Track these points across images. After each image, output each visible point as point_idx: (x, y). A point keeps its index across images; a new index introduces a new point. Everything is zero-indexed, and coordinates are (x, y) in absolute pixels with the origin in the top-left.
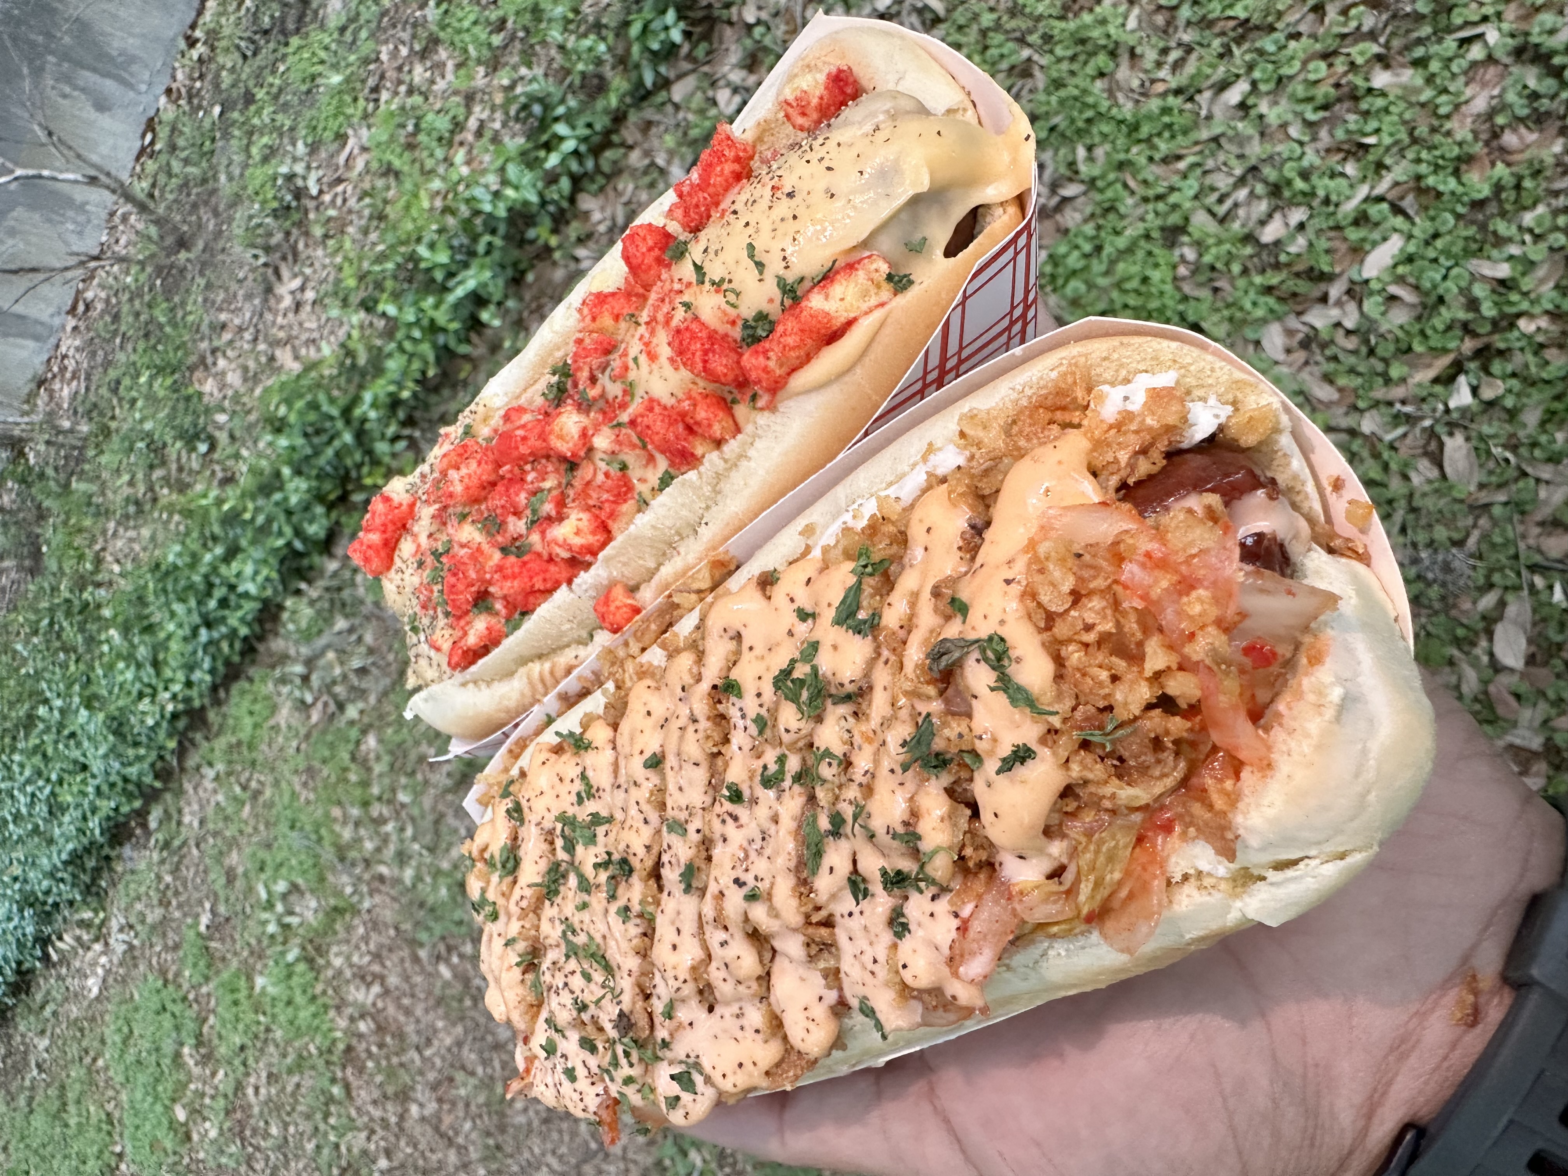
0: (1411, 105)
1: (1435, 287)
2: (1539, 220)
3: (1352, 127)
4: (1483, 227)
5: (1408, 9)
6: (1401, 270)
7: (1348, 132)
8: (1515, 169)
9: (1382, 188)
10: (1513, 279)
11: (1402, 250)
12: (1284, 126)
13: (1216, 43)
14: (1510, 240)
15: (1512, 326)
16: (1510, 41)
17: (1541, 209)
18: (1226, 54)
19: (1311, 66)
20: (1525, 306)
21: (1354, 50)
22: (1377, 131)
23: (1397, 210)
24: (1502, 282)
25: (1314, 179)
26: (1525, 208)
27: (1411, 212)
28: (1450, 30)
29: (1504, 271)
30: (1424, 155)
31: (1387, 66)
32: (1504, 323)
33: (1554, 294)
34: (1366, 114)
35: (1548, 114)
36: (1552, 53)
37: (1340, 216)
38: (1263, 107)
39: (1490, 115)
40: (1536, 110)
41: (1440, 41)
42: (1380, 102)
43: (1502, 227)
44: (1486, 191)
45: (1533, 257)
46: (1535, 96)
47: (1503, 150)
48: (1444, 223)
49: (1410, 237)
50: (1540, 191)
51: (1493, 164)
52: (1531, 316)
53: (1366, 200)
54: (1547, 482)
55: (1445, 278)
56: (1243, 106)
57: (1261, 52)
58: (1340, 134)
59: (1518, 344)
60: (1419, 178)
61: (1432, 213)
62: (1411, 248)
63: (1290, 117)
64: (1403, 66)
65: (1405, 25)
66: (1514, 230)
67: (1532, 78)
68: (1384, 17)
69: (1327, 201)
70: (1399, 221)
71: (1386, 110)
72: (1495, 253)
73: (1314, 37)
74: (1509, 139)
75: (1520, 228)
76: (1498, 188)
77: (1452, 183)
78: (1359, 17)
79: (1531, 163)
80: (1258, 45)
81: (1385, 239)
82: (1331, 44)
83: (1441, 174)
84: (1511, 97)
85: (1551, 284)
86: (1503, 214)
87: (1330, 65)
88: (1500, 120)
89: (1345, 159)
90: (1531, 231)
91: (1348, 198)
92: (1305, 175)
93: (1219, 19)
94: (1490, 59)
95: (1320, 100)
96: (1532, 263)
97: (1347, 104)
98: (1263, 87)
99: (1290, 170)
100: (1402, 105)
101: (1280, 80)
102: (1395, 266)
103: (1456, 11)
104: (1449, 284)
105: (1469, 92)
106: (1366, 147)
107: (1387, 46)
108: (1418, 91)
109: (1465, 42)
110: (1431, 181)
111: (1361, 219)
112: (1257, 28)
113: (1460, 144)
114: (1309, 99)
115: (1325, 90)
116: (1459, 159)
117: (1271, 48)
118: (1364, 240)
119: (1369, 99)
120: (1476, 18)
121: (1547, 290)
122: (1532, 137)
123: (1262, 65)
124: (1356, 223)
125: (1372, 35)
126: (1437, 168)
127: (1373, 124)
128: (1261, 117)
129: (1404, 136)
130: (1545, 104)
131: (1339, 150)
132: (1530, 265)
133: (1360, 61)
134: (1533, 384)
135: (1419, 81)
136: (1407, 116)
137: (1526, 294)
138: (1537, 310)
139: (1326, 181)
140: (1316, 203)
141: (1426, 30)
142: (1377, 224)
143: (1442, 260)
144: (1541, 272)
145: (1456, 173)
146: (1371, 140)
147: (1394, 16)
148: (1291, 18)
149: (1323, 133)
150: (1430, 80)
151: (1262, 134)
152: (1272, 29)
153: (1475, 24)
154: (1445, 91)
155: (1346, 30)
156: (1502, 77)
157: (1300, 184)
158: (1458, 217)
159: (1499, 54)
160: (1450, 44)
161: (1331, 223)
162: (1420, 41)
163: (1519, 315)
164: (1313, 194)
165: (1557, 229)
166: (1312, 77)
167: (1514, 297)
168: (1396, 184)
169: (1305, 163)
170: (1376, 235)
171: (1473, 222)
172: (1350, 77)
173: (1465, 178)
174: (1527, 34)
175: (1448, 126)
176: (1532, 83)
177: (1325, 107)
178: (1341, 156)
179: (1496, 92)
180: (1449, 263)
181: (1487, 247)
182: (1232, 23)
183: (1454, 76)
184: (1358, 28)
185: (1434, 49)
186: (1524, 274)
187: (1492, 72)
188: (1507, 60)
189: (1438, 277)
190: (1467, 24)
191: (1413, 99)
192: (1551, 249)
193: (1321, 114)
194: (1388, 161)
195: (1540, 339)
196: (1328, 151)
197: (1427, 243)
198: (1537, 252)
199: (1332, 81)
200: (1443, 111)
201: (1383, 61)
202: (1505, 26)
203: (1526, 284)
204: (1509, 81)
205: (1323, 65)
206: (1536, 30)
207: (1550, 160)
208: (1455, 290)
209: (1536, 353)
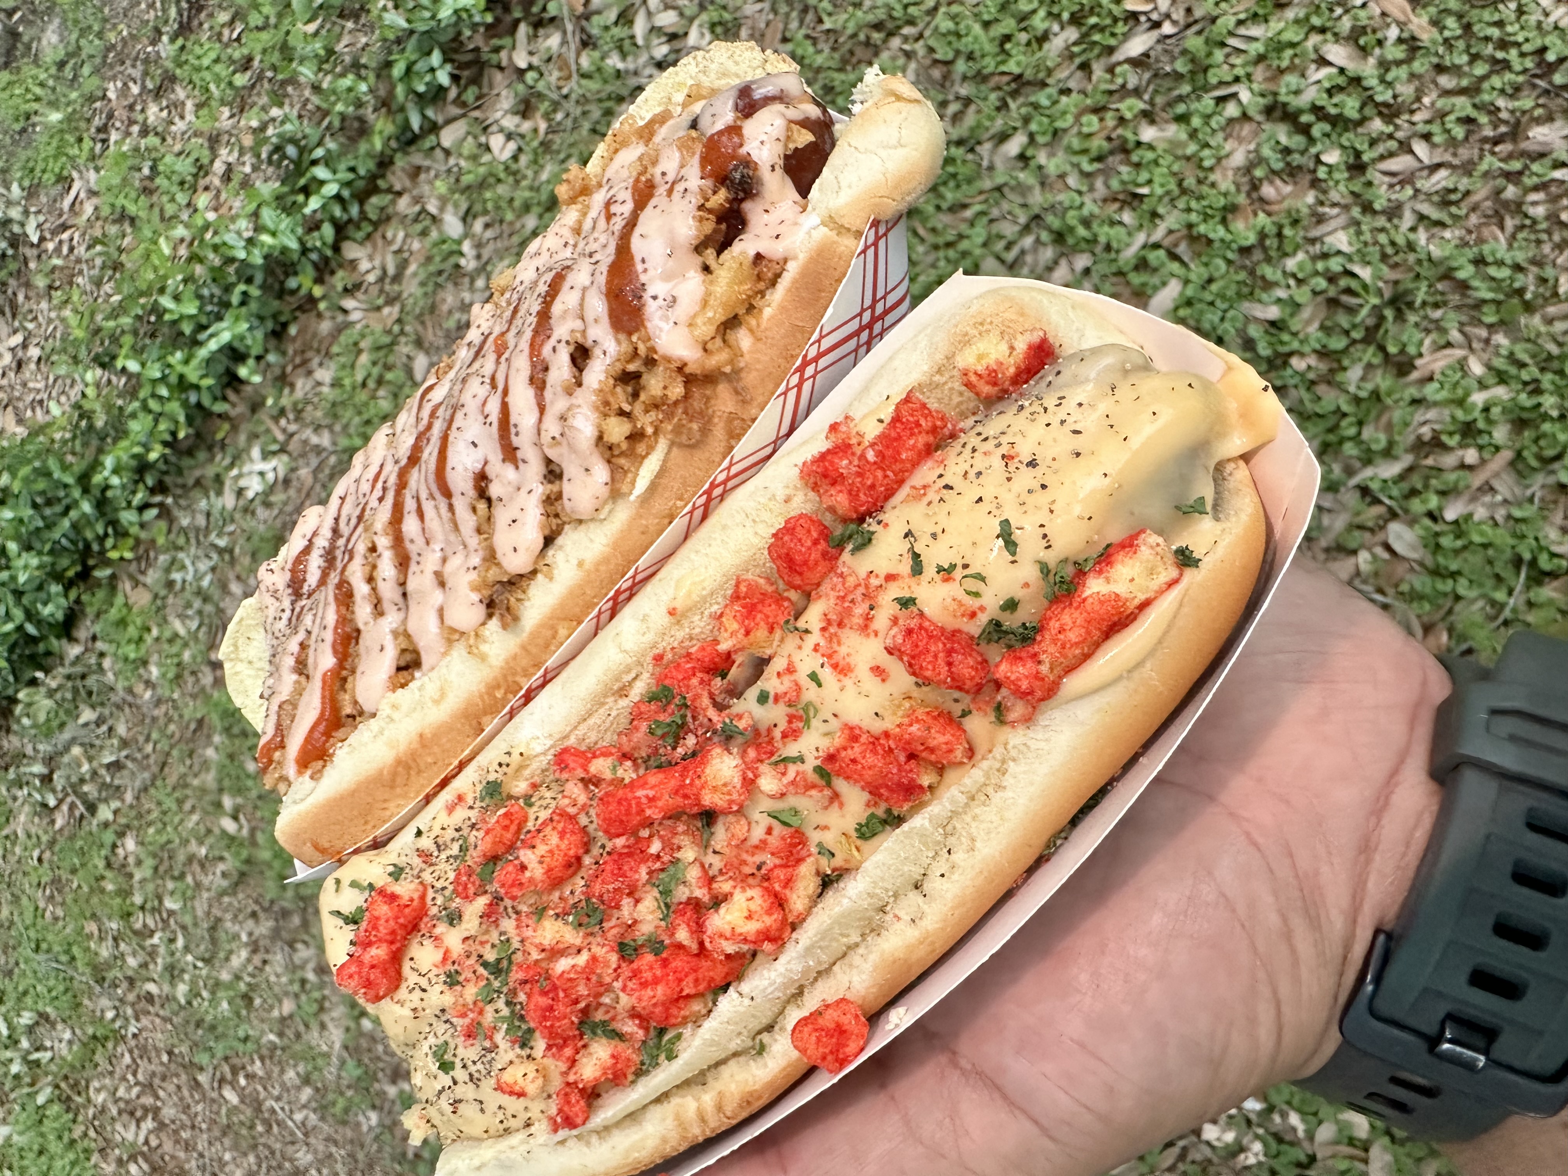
0: (1177, 158)
1: (1214, 329)
2: (1301, 266)
3: (1125, 177)
4: (1252, 273)
5: (1168, 69)
6: (1182, 313)
7: (1123, 182)
8: (1275, 218)
9: (1158, 234)
10: (1283, 321)
11: (1182, 294)
12: (1062, 176)
13: (993, 97)
14: (1276, 284)
15: (1286, 364)
16: (1262, 101)
17: (1301, 256)
18: (1003, 106)
19: (1085, 119)
20: (1295, 345)
21: (1122, 106)
22: (1150, 182)
23: (1174, 256)
24: (1273, 323)
25: (1095, 226)
26: (1286, 255)
27: (1186, 259)
28: (1207, 88)
29: (1273, 312)
30: (1194, 204)
31: (1152, 122)
32: (1279, 362)
33: (1320, 334)
34: (1138, 166)
35: (1300, 168)
36: (1300, 112)
37: (1121, 263)
38: (1042, 158)
39: (1248, 169)
40: (1288, 164)
41: (1199, 98)
42: (1150, 155)
43: (1268, 272)
44: (1251, 238)
45: (1299, 299)
46: (1287, 151)
47: (1262, 200)
48: (1217, 268)
49: (1187, 282)
50: (1299, 239)
51: (1255, 214)
52: (1302, 355)
53: (1144, 247)
54: (1329, 511)
55: (1222, 319)
56: (1023, 158)
57: (1036, 106)
58: (1115, 184)
59: (1292, 382)
60: (1190, 226)
61: (1204, 259)
62: (1190, 292)
63: (1068, 168)
64: (1167, 122)
65: (1167, 83)
66: (1279, 273)
67: (1283, 135)
68: (1147, 75)
69: (1108, 248)
70: (1175, 267)
71: (1156, 162)
72: (1264, 296)
73: (1083, 92)
74: (1267, 191)
75: (1284, 272)
76: (1262, 236)
77: (1221, 232)
78: (1124, 75)
79: (1289, 212)
80: (1032, 99)
81: (1164, 284)
82: (1102, 100)
83: (1211, 222)
84: (1266, 152)
85: (1316, 325)
86: (1268, 260)
87: (1101, 120)
88: (1258, 173)
89: (1121, 209)
90: (1294, 276)
91: (1128, 245)
92: (1086, 223)
93: (993, 74)
94: (1245, 117)
95: (1094, 153)
96: (1298, 306)
97: (1119, 157)
98: (1041, 139)
99: (1072, 218)
100: (1169, 158)
101: (1055, 133)
102: (1176, 309)
103: (1211, 72)
104: (1227, 325)
105: (1228, 146)
106: (1140, 197)
107: (1152, 103)
108: (1184, 145)
109: (1221, 100)
110: (1202, 229)
111: (1142, 264)
112: (1029, 83)
113: (1225, 195)
114: (1085, 151)
115: (1098, 144)
116: (1225, 208)
117: (1045, 102)
118: (1144, 285)
119: (1140, 152)
120: (1229, 78)
121: (1313, 329)
122: (1288, 189)
123: (1038, 118)
124: (1136, 268)
125: (1137, 92)
126: (1206, 217)
127: (1144, 176)
128: (1040, 167)
129: (1173, 186)
130: (1296, 159)
131: (1115, 200)
132: (1297, 306)
133: (1128, 115)
134: (1309, 418)
135: (1184, 136)
136: (1176, 168)
137: (1295, 334)
138: (1306, 349)
139: (1106, 229)
140: (1098, 249)
141: (1186, 89)
142: (1155, 270)
143: (1218, 303)
144: (1306, 313)
145: (1224, 221)
146: (1144, 191)
147: (1156, 75)
148: (1062, 74)
149: (1099, 183)
150: (1193, 134)
151: (1043, 184)
152: (1044, 85)
153: (1228, 84)
154: (1207, 145)
155: (1113, 87)
156: (1256, 134)
157: (1082, 232)
158: (1229, 262)
159: (1251, 112)
160: (1207, 102)
161: (1114, 269)
162: (1181, 99)
163: (1291, 354)
164: (1094, 241)
165: (1317, 273)
166: (1085, 130)
167: (1286, 337)
168: (1170, 232)
169: (1085, 212)
170: (1155, 280)
171: (1244, 267)
172: (1120, 131)
173: (1232, 227)
174: (1275, 94)
175: (1212, 177)
176: (1284, 140)
177: (1099, 159)
178: (1116, 205)
179: (1252, 147)
180: (1225, 306)
181: (1257, 291)
182: (1006, 79)
183: (1214, 131)
184: (1123, 86)
185: (1195, 106)
186: (1292, 315)
187: (1247, 129)
188: (1259, 118)
189: (1216, 319)
190: (1222, 84)
191: (1180, 152)
192: (1315, 293)
193: (1096, 166)
194: (1161, 210)
195: (1311, 376)
196: (1105, 200)
197: (1203, 288)
198: (1302, 295)
199: (1104, 134)
200: (1207, 163)
201: (1149, 116)
202: (1255, 86)
203: (1295, 324)
204: (1264, 136)
205: (1094, 119)
206: (1283, 90)
207: (1305, 211)
208: (1232, 331)
209: (1308, 389)
